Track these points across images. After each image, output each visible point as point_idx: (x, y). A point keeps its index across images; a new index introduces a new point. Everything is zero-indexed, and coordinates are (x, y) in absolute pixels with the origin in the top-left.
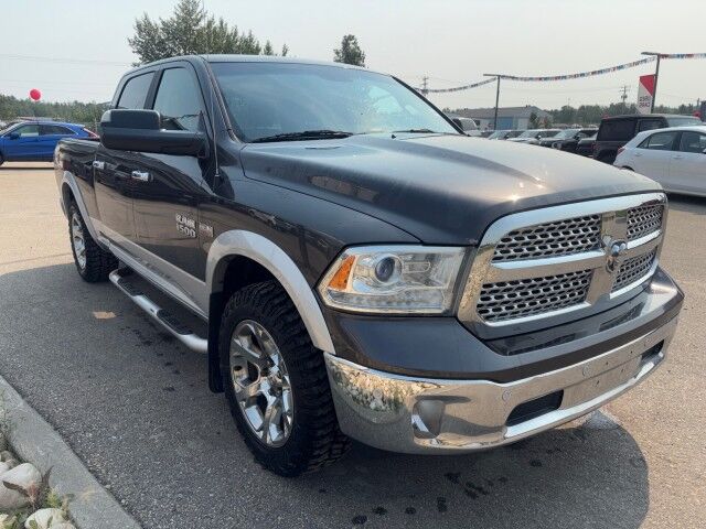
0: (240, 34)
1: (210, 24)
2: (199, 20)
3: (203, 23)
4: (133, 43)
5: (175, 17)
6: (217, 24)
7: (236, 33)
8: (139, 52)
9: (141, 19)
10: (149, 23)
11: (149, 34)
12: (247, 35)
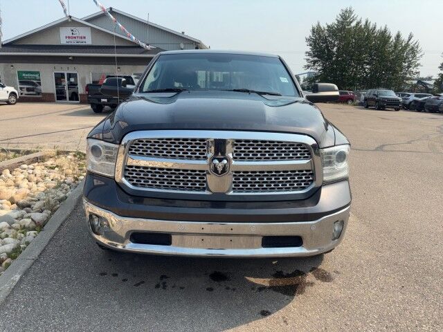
0: (378, 28)
1: (358, 23)
2: (351, 22)
3: (353, 24)
4: (308, 40)
5: (336, 22)
6: (363, 23)
7: (375, 28)
8: (310, 45)
9: (315, 25)
10: (320, 27)
11: (319, 34)
12: (383, 29)
